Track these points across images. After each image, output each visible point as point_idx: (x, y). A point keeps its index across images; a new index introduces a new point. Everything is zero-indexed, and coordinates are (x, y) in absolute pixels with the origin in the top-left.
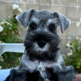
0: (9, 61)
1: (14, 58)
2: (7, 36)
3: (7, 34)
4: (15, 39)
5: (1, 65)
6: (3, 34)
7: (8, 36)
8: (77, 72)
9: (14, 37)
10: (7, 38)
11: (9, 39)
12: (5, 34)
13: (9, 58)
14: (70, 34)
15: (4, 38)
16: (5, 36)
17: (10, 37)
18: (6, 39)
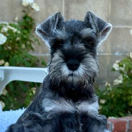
0: (15, 94)
1: (25, 89)
2: (12, 53)
3: (13, 49)
6: (5, 49)
7: (14, 52)
9: (24, 54)
10: (13, 56)
11: (16, 56)
12: (10, 48)
13: (15, 88)
14: (118, 46)
15: (7, 55)
16: (9, 51)
17: (17, 54)
18: (11, 57)
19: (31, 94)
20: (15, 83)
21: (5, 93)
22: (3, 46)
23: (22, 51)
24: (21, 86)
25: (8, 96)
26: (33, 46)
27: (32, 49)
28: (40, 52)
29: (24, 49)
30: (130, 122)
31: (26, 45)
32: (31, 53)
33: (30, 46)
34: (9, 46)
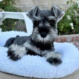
0: (7, 24)
1: (11, 22)
2: (5, 5)
3: (6, 4)
4: (12, 7)
5: (1, 28)
6: (2, 3)
7: (6, 5)
8: (60, 34)
9: (11, 6)
10: (6, 7)
11: (7, 7)
12: (4, 3)
13: (7, 22)
14: (55, 3)
15: (3, 6)
16: (4, 5)
17: (8, 6)
18: (5, 7)
19: (14, 25)
20: (7, 19)
21: (2, 24)
22: (1, 2)
23: (10, 5)
24: (10, 21)
25: (4, 25)
26: (15, 2)
27: (15, 4)
28: (18, 5)
29: (11, 4)
30: (60, 38)
31: (12, 2)
32: (14, 6)
33: (14, 2)
34: (4, 2)
